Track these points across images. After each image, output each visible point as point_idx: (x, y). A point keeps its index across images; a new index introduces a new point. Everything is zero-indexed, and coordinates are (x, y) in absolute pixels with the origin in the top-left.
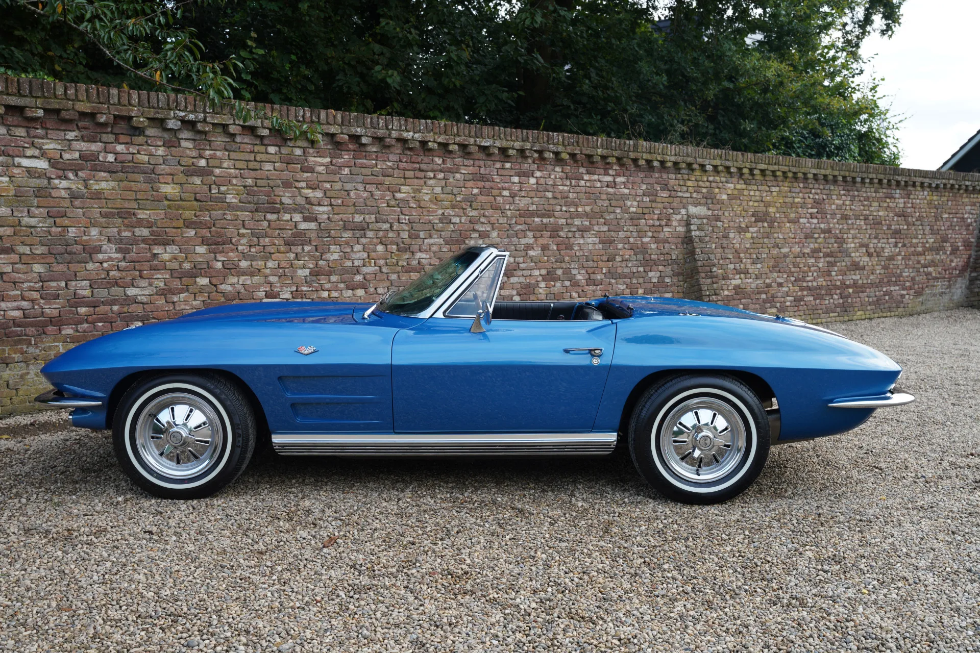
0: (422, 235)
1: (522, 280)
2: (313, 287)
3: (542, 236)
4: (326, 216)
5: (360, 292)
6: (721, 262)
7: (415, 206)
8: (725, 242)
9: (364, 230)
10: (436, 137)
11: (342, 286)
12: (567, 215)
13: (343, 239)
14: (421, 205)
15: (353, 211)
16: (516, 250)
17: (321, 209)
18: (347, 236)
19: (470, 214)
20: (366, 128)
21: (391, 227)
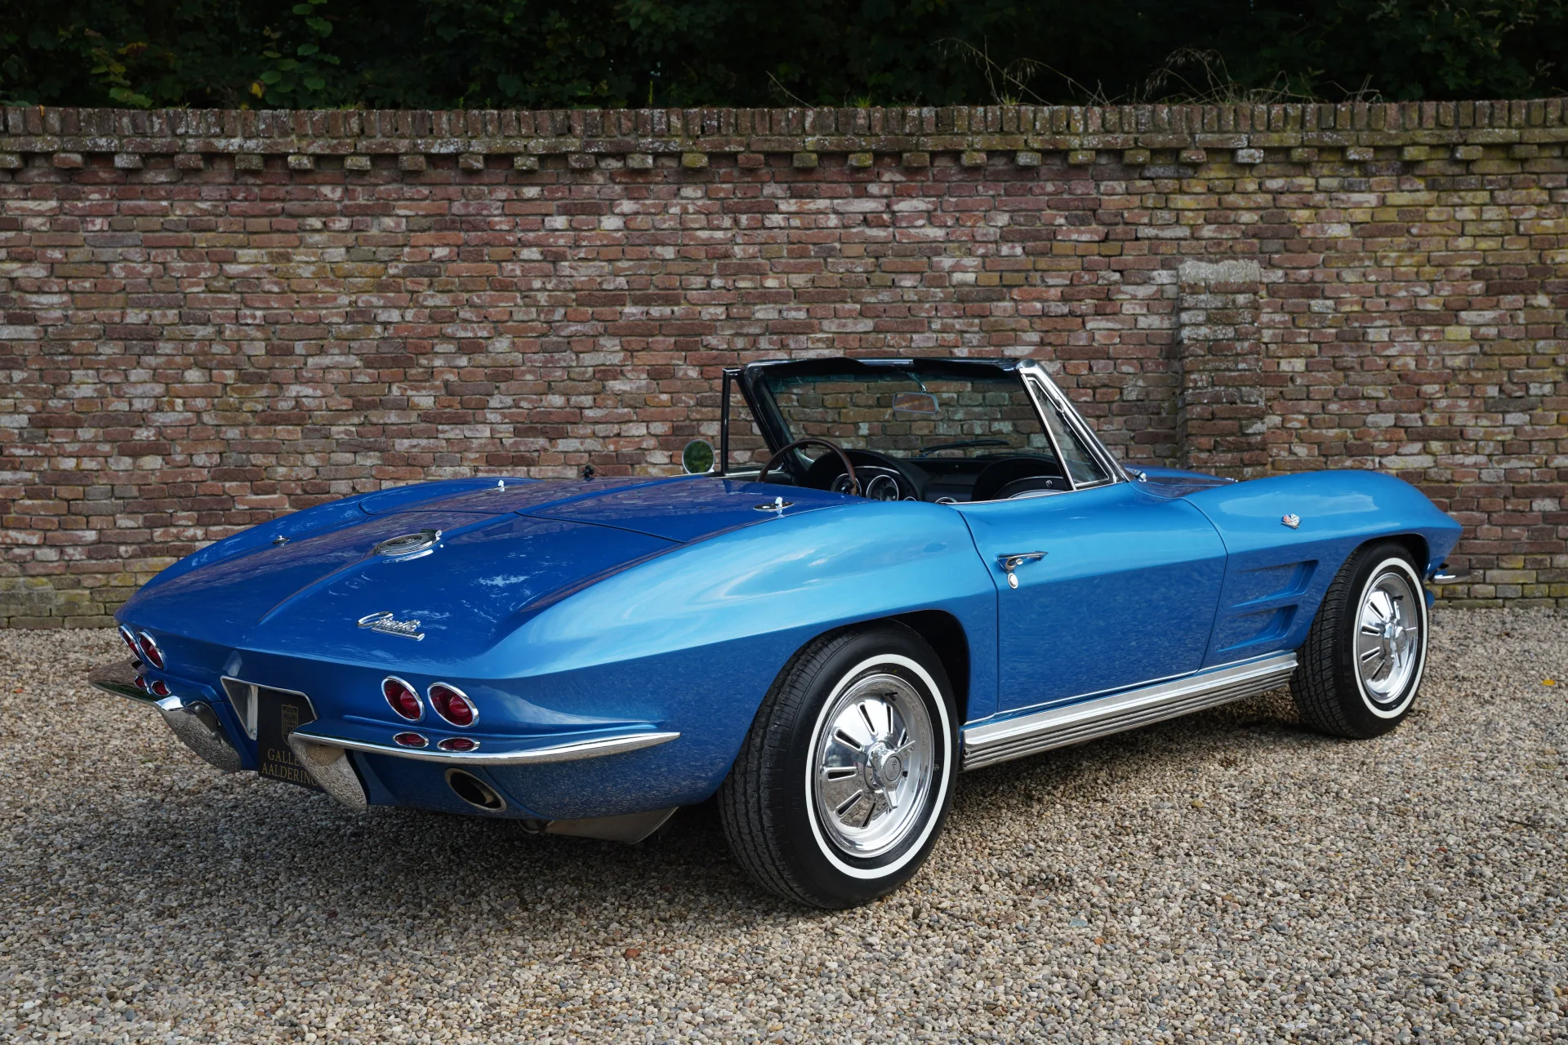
0: (299, 347)
1: (591, 444)
2: (37, 449)
3: (647, 348)
4: (58, 313)
5: (152, 462)
6: (1333, 407)
7: (276, 289)
8: (1350, 357)
9: (151, 339)
10: (304, 143)
11: (106, 448)
12: (728, 297)
13: (100, 358)
14: (293, 287)
15: (121, 303)
16: (570, 379)
17: (44, 299)
18: (109, 351)
19: (430, 302)
20: (121, 137)
21: (220, 332)
